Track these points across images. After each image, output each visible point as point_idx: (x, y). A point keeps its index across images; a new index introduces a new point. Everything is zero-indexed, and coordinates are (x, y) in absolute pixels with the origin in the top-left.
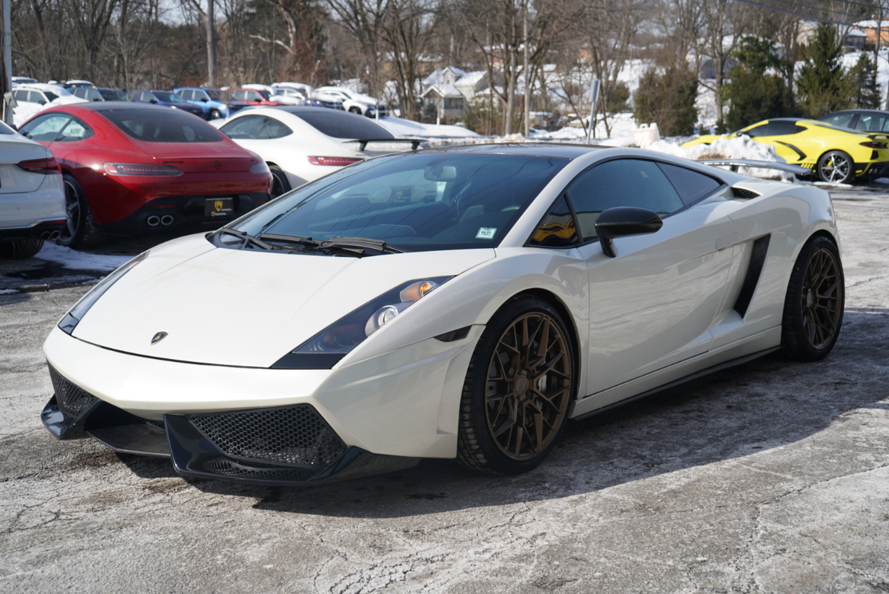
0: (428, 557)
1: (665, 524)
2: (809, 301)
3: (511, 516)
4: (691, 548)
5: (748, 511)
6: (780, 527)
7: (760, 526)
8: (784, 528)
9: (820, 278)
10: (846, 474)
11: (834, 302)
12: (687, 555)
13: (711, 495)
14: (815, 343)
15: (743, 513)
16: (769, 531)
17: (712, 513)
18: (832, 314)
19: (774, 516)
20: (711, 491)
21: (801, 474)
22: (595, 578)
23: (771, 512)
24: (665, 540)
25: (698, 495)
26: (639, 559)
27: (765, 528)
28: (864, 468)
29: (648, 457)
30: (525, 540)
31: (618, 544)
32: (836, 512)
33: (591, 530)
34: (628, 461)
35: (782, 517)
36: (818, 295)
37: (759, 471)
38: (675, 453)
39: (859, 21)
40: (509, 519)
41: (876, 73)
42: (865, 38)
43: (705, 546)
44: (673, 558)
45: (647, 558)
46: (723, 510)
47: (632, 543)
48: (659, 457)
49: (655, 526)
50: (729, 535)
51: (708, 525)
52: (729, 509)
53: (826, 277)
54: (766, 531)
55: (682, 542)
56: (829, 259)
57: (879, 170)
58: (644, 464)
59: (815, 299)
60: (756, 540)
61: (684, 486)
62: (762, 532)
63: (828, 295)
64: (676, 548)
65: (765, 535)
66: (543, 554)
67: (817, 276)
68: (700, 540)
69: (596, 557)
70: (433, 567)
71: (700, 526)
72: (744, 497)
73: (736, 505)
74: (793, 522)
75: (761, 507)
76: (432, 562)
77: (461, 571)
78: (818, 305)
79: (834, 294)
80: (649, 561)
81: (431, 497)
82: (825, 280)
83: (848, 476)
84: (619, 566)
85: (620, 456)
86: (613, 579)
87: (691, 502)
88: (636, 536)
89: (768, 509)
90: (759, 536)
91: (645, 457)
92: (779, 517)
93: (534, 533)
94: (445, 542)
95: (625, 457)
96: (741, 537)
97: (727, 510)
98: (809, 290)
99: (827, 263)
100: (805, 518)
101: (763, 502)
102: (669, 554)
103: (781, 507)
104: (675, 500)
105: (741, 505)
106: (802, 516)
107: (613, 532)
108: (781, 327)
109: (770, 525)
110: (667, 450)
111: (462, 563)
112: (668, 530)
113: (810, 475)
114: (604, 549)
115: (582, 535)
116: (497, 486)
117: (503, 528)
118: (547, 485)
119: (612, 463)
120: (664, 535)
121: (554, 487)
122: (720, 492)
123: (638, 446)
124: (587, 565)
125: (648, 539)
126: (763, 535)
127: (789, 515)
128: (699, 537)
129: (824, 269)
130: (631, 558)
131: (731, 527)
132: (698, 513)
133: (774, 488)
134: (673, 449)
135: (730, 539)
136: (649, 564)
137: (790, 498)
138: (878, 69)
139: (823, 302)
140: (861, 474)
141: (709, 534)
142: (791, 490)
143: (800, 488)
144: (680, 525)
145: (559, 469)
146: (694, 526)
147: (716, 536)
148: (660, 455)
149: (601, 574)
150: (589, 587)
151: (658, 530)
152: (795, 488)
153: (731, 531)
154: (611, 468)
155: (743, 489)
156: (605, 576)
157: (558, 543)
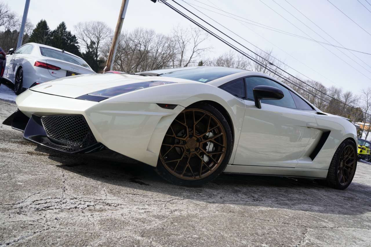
0: (109, 203)
1: (251, 222)
2: (341, 165)
3: (172, 199)
4: (260, 238)
5: (301, 229)
6: (319, 242)
7: (306, 238)
8: (321, 242)
9: (348, 157)
10: (358, 228)
11: (351, 169)
12: (256, 241)
13: (282, 217)
14: (341, 182)
15: (298, 229)
16: (312, 242)
17: (280, 225)
18: (350, 173)
19: (316, 235)
20: (282, 215)
21: (332, 221)
22: (192, 238)
23: (314, 233)
24: (247, 230)
25: (274, 215)
26: (226, 235)
27: (310, 240)
28: (367, 228)
29: (256, 197)
30: (169, 210)
31: (218, 225)
32: (354, 243)
33: (209, 215)
34: (246, 196)
35: (320, 237)
36: (345, 164)
37: (310, 214)
38: (269, 199)
39: (358, 122)
40: (169, 200)
41: (361, 136)
42: (359, 127)
43: (270, 239)
44: (247, 240)
45: (231, 236)
46: (286, 225)
47: (227, 226)
48: (261, 199)
49: (244, 222)
50: (286, 238)
51: (275, 230)
52: (290, 225)
53: (350, 157)
54: (310, 242)
55: (257, 234)
56: (352, 151)
57: (362, 156)
58: (253, 199)
59: (344, 165)
60: (302, 244)
61: (269, 210)
62: (307, 241)
63: (349, 165)
64: (251, 235)
65: (309, 243)
66: (172, 218)
67: (347, 156)
68: (268, 235)
69: (201, 227)
70: (107, 207)
71: (270, 229)
72: (300, 222)
73: (295, 225)
74: (327, 241)
75: (309, 229)
76: (110, 206)
77: (120, 214)
78: (345, 168)
79: (352, 165)
80: (232, 238)
81: (141, 183)
82: (350, 159)
83: (359, 229)
84: (212, 235)
85: (243, 194)
86: (203, 241)
87: (269, 217)
88: (231, 223)
89: (313, 231)
90: (305, 243)
91: (255, 197)
92: (319, 236)
93: (177, 208)
94: (126, 199)
95: (245, 195)
96: (293, 240)
97: (288, 226)
98: (342, 161)
99: (351, 152)
100: (335, 241)
101: (310, 227)
102: (246, 237)
103: (320, 232)
104: (261, 214)
105: (297, 226)
106: (333, 240)
107: (220, 219)
108: (328, 170)
109: (312, 239)
110: (266, 197)
111: (125, 211)
112: (251, 226)
113: (338, 223)
114: (209, 225)
115: (202, 216)
116: (177, 188)
117: (163, 202)
118: (201, 194)
119: (237, 195)
120: (247, 228)
121: (203, 195)
122: (287, 217)
123: (254, 193)
124: (193, 230)
125: (237, 227)
126: (307, 243)
127: (325, 237)
128: (268, 234)
129: (349, 154)
130: (221, 233)
131: (289, 234)
132: (272, 223)
133: (317, 223)
134: (270, 198)
135: (286, 240)
136: (231, 239)
137: (326, 230)
138: (362, 135)
139: (347, 167)
140: (366, 230)
141: (275, 234)
142: (327, 226)
143: (332, 227)
144: (259, 225)
145: (211, 190)
146: (267, 228)
147: (278, 236)
148: (262, 198)
149: (197, 236)
150: (184, 241)
151: (245, 224)
152: (329, 226)
153: (288, 236)
154: (236, 196)
155: (300, 219)
156: (199, 238)
157: (185, 216)
